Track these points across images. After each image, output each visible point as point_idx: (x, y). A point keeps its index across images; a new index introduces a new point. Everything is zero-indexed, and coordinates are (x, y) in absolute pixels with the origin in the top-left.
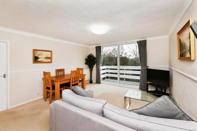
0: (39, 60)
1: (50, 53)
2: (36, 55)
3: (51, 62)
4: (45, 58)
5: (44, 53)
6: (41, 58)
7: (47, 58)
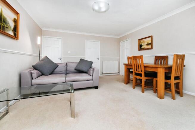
0: (143, 47)
1: (150, 39)
2: (141, 44)
3: (151, 48)
4: (146, 45)
5: (145, 40)
6: (144, 45)
7: (148, 44)
